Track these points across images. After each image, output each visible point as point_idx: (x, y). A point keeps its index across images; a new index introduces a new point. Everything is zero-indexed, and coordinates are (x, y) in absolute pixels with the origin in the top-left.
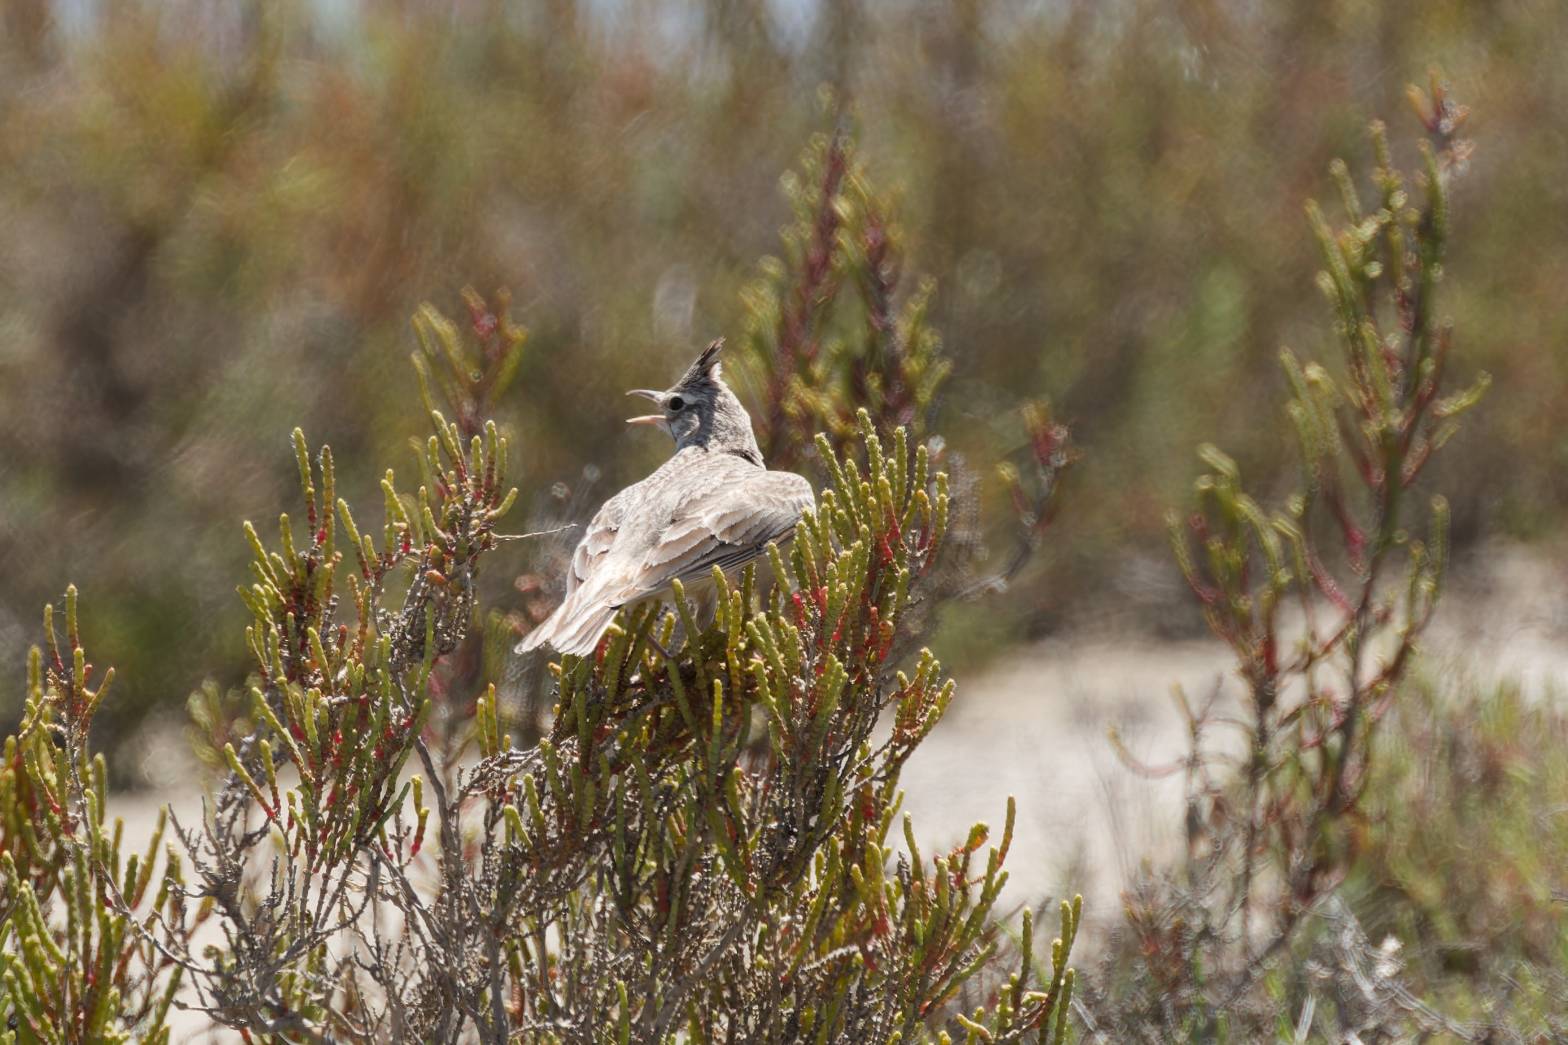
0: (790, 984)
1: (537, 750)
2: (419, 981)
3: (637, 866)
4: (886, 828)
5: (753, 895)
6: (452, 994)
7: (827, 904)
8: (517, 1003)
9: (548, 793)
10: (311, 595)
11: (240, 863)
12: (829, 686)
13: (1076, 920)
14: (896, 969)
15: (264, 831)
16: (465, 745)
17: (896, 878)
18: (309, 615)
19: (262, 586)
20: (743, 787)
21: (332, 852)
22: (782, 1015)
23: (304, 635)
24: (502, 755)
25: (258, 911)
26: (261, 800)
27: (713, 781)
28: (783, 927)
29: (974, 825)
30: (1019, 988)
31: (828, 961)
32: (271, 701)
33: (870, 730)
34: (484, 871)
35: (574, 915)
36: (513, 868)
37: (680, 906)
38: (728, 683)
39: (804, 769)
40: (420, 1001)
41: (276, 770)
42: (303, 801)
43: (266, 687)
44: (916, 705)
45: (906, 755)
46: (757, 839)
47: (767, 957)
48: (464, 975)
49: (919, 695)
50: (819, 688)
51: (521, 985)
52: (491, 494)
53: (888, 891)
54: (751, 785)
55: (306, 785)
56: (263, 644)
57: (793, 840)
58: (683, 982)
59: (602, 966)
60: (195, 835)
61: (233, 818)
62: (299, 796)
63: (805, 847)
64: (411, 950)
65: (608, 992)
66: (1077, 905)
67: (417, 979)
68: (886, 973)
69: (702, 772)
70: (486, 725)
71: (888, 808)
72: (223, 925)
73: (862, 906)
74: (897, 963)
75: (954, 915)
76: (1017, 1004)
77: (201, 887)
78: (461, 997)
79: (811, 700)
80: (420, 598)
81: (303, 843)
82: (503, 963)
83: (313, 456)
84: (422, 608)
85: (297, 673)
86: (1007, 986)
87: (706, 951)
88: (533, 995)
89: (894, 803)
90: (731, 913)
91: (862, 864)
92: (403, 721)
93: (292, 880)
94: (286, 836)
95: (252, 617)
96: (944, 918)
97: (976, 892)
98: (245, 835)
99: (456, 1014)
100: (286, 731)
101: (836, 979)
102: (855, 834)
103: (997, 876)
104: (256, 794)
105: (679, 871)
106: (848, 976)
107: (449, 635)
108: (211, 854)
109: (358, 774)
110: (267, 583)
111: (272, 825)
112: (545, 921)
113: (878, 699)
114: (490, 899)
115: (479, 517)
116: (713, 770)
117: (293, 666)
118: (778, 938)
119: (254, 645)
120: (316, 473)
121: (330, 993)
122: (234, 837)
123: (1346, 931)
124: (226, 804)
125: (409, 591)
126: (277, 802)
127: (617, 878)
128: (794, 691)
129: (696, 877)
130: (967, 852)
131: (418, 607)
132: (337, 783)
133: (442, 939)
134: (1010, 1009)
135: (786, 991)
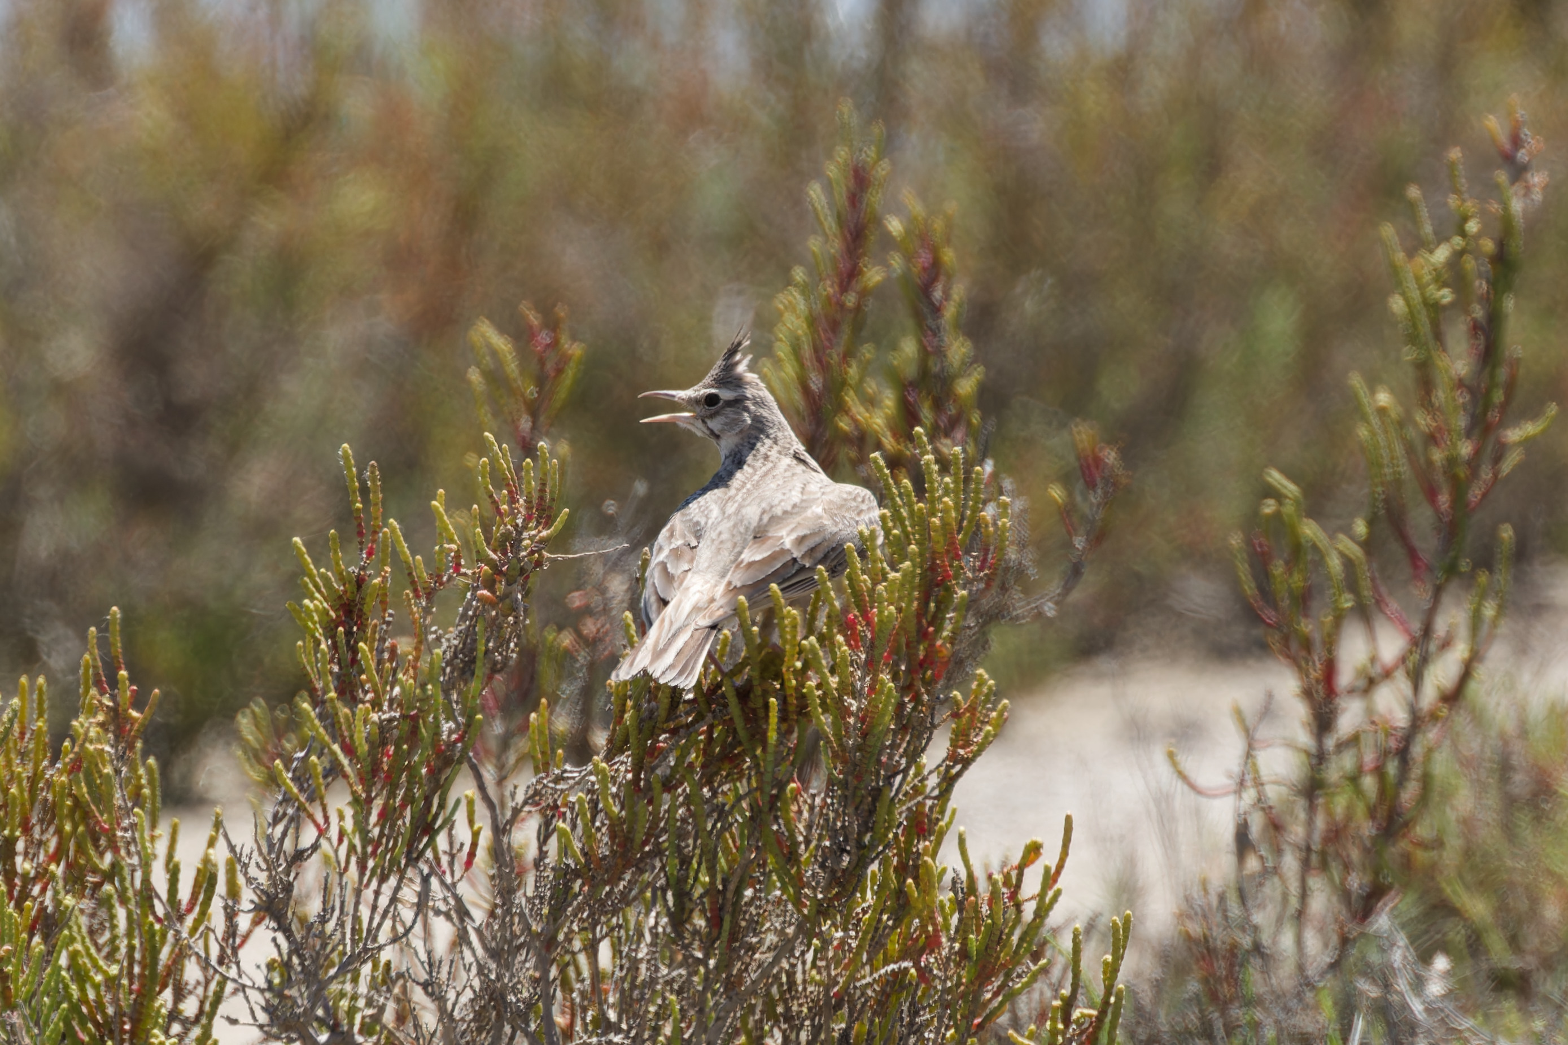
0: (843, 1000)
1: (590, 767)
2: (472, 996)
3: (691, 881)
4: (938, 843)
5: (806, 911)
6: (502, 1009)
7: (880, 920)
8: (568, 1017)
9: (601, 811)
10: (360, 610)
11: (291, 879)
12: (880, 706)
13: (1126, 937)
14: (949, 984)
15: (315, 847)
16: (518, 761)
17: (951, 894)
18: (358, 629)
19: (312, 602)
20: (801, 803)
21: (383, 869)
22: (833, 1030)
23: (354, 650)
24: (557, 771)
25: (307, 927)
26: (311, 816)
27: (767, 798)
28: (835, 943)
29: (1028, 842)
30: (1069, 1004)
31: (880, 976)
32: (321, 717)
33: (923, 750)
34: (537, 887)
35: (627, 931)
36: (565, 885)
37: (731, 922)
38: (784, 701)
39: (856, 788)
40: (471, 1016)
41: (327, 786)
42: (354, 816)
43: (315, 703)
44: (971, 725)
45: (959, 774)
46: (811, 855)
47: (819, 973)
48: (515, 991)
49: (973, 714)
50: (870, 709)
51: (572, 1000)
52: (543, 513)
53: (942, 906)
54: (809, 801)
55: (356, 801)
56: (313, 659)
57: (846, 859)
58: (734, 998)
59: (653, 981)
60: (246, 851)
61: (284, 834)
62: (349, 812)
63: (857, 865)
64: (464, 965)
65: (660, 1006)
66: (1127, 921)
67: (469, 994)
68: (939, 987)
69: (757, 789)
70: (539, 740)
71: (942, 823)
72: (274, 940)
73: (916, 922)
74: (951, 978)
75: (1007, 931)
76: (1067, 1021)
77: (252, 902)
78: (512, 1013)
79: (863, 720)
80: (472, 618)
81: (353, 860)
82: (555, 979)
83: (360, 473)
84: (475, 626)
85: (348, 690)
86: (1057, 1003)
87: (759, 966)
88: (584, 1010)
89: (947, 818)
90: (783, 929)
91: (916, 879)
92: (454, 737)
93: (342, 896)
94: (336, 851)
95: (304, 632)
96: (998, 933)
97: (1029, 910)
98: (296, 851)
99: (507, 1029)
100: (336, 747)
101: (888, 996)
102: (908, 850)
103: (1050, 894)
104: (305, 810)
105: (732, 887)
106: (901, 992)
107: (500, 654)
108: (262, 870)
109: (409, 790)
110: (317, 599)
111: (323, 842)
112: (598, 935)
113: (932, 718)
114: (541, 915)
115: (532, 538)
116: (767, 788)
117: (344, 682)
118: (831, 954)
119: (305, 660)
120: (364, 491)
121: (382, 1009)
122: (285, 852)
123: (1395, 948)
124: (276, 820)
125: (461, 609)
126: (326, 819)
127: (670, 895)
128: (846, 712)
129: (749, 893)
130: (1021, 869)
131: (470, 626)
132: (388, 798)
133: (494, 954)
134: (1061, 1026)
135: (838, 1006)
